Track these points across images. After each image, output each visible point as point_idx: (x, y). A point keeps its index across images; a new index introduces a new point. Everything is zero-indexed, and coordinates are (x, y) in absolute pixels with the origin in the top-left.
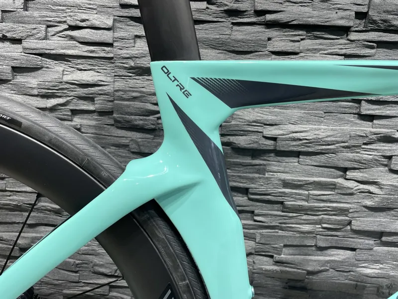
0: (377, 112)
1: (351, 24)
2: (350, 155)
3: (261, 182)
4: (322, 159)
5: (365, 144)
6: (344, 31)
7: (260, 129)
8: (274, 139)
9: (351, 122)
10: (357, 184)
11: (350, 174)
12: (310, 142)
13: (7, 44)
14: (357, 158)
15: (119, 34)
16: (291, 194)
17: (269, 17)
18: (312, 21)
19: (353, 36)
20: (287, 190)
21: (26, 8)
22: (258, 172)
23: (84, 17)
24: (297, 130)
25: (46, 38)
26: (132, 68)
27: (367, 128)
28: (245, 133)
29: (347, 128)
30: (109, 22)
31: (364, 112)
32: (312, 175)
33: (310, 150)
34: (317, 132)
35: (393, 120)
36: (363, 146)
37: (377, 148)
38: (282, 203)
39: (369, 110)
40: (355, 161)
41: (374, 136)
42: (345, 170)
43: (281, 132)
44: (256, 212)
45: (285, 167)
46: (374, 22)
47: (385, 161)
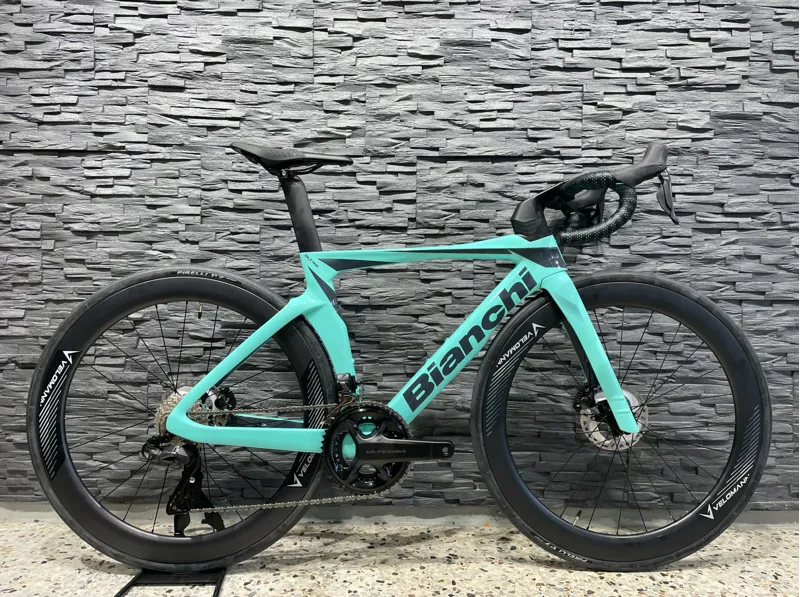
0: (431, 277)
1: (406, 225)
2: (418, 306)
3: (363, 327)
4: (400, 310)
5: (426, 298)
6: (403, 229)
7: (359, 292)
8: (368, 298)
9: (417, 284)
10: (426, 325)
11: (421, 319)
12: (391, 298)
13: (188, 245)
15: (263, 236)
16: (384, 335)
17: (357, 223)
18: (382, 224)
19: (409, 232)
20: (381, 333)
21: (201, 223)
22: (360, 321)
23: (242, 226)
24: (382, 291)
25: (215, 240)
26: (272, 256)
27: (427, 287)
28: (349, 295)
29: (414, 288)
30: (258, 229)
31: (423, 278)
32: (396, 321)
33: (392, 303)
34: (394, 292)
37: (434, 300)
38: (378, 342)
39: (426, 276)
40: (423, 310)
41: (431, 293)
42: (417, 316)
43: (372, 293)
44: (362, 351)
45: (378, 316)
46: (420, 223)
47: (441, 309)
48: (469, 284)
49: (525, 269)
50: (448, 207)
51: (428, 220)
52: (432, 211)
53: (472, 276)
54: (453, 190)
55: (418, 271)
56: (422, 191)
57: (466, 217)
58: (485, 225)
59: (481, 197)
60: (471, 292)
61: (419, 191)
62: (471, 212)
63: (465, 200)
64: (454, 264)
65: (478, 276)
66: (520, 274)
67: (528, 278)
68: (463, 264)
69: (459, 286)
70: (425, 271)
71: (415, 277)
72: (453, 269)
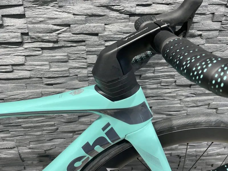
49: (108, 125)
50: (58, 21)
51: (40, 35)
52: (42, 26)
53: (87, 79)
54: (61, 4)
55: (41, 78)
56: (29, 5)
57: (77, 32)
58: (95, 38)
59: (89, 12)
61: (26, 4)
62: (81, 26)
63: (74, 14)
64: (71, 71)
66: (104, 129)
67: (112, 133)
68: (78, 70)
70: (46, 78)
71: (39, 82)
72: (71, 75)
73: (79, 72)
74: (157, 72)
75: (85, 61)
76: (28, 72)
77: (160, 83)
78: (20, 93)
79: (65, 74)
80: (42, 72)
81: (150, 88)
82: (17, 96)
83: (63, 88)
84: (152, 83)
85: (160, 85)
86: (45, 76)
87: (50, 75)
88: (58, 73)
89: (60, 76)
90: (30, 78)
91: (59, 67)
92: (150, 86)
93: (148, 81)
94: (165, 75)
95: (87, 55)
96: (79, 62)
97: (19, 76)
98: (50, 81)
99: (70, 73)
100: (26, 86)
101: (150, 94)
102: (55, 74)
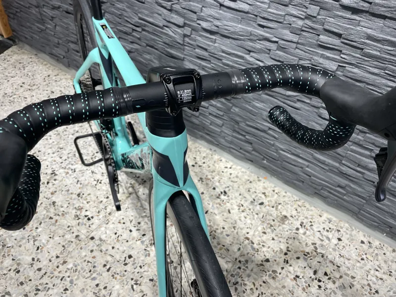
0: (265, 24)
2: (251, 44)
4: (239, 42)
5: (257, 40)
7: (212, 20)
8: (218, 27)
9: (254, 26)
10: (254, 60)
11: (252, 54)
12: (232, 33)
14: (254, 46)
16: (225, 57)
20: (224, 55)
22: (212, 42)
24: (227, 25)
27: (261, 32)
29: (250, 29)
32: (235, 50)
33: (233, 37)
34: (236, 28)
35: (273, 30)
36: (258, 41)
37: (264, 43)
38: (221, 60)
39: (261, 21)
40: (252, 47)
41: (261, 37)
42: (250, 51)
43: (221, 24)
44: (212, 61)
45: (223, 43)
47: (268, 51)
48: (295, 38)
53: (299, 32)
55: (256, 16)
60: (294, 45)
64: (287, 17)
65: (304, 33)
68: (295, 19)
69: (286, 38)
70: (261, 17)
71: (253, 20)
72: (285, 22)
73: (294, 21)
74: (384, 52)
75: (305, 10)
76: (249, 6)
77: (384, 69)
78: (233, 26)
79: (280, 19)
80: (259, 10)
81: (368, 70)
82: (229, 28)
83: (272, 34)
84: (373, 66)
85: (384, 72)
86: (261, 15)
87: (265, 15)
88: (274, 15)
89: (274, 19)
90: (247, 13)
91: (277, 9)
92: (371, 68)
93: (369, 61)
94: (393, 60)
95: (310, 4)
96: (299, 10)
97: (239, 8)
98: (263, 22)
99: (284, 20)
100: (241, 21)
101: (366, 79)
102: (270, 15)
